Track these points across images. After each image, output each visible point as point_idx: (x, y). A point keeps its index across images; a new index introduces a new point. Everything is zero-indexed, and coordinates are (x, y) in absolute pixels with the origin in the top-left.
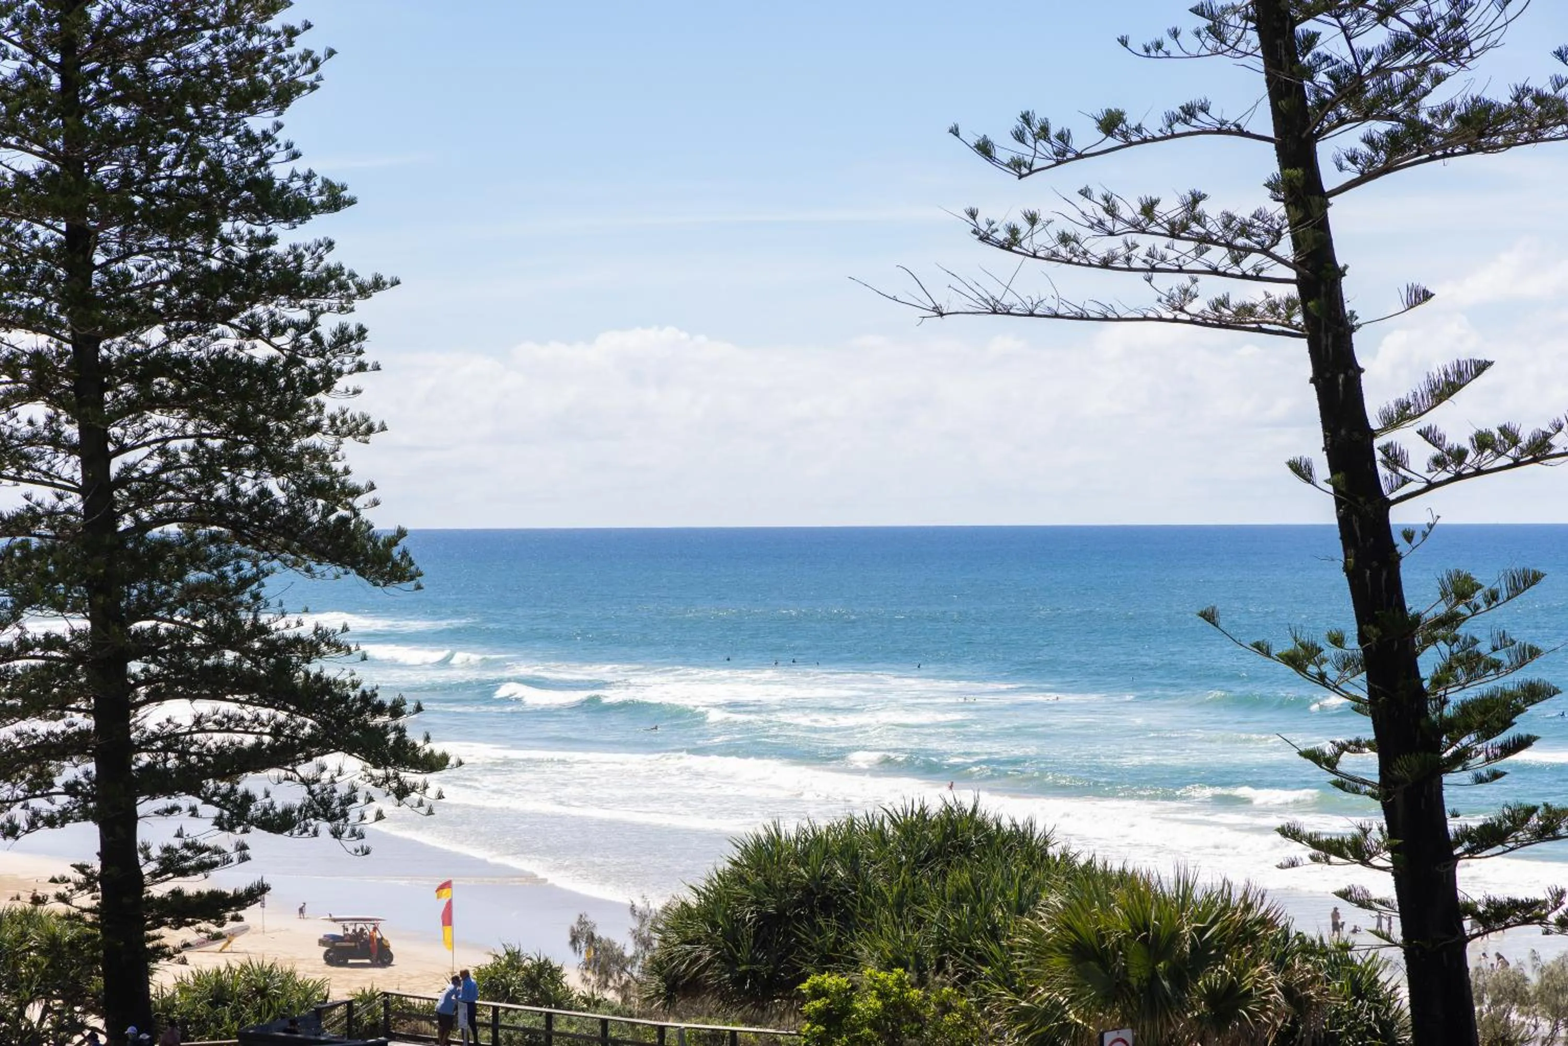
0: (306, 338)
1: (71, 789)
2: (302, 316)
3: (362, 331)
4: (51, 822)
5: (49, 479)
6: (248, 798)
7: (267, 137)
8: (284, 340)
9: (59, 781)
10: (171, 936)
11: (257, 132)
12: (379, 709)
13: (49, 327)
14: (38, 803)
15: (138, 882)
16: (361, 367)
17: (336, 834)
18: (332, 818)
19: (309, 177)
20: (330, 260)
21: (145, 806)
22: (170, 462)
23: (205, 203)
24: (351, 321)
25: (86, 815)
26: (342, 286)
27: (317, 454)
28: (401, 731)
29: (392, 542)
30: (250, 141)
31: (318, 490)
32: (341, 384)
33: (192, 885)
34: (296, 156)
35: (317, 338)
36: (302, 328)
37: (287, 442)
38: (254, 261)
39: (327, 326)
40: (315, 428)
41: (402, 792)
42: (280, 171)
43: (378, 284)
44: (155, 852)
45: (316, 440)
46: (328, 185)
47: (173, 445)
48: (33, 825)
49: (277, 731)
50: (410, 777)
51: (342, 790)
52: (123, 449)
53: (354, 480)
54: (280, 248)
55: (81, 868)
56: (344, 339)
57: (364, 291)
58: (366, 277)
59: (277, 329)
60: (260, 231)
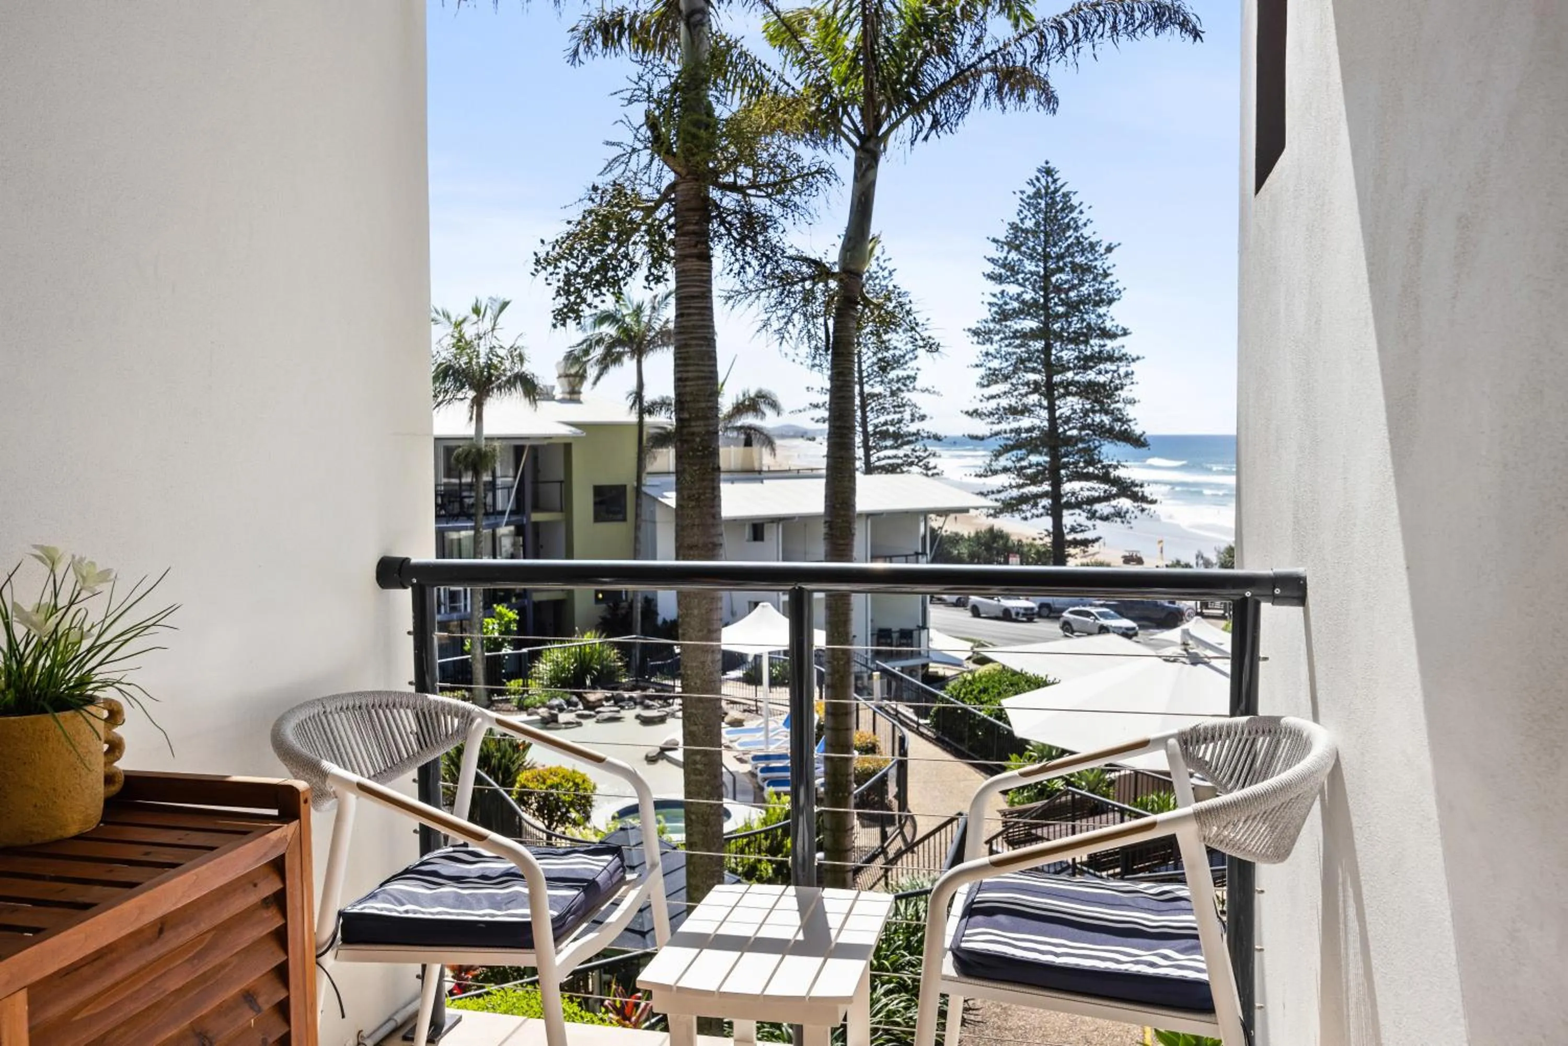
0: (1116, 375)
1: (1044, 507)
2: (1114, 368)
3: (1133, 373)
4: (1037, 516)
5: (1038, 416)
6: (1096, 511)
7: (1105, 315)
8: (1109, 376)
9: (1040, 505)
10: (1072, 551)
11: (1102, 313)
12: (1136, 485)
13: (1039, 372)
14: (1034, 511)
15: (1063, 535)
16: (1132, 383)
17: (1123, 522)
18: (1121, 517)
19: (1117, 326)
20: (1123, 351)
21: (1065, 513)
22: (1074, 412)
23: (1085, 335)
24: (1130, 370)
25: (1048, 514)
26: (1127, 359)
27: (1118, 409)
28: (1143, 492)
29: (1141, 436)
30: (1099, 316)
31: (1119, 420)
32: (1126, 388)
33: (1079, 536)
34: (1113, 320)
35: (1119, 375)
36: (1114, 371)
37: (1109, 406)
38: (1100, 352)
39: (1122, 371)
40: (1118, 401)
41: (1143, 510)
42: (1108, 324)
43: (1138, 358)
44: (1068, 526)
45: (1118, 405)
46: (1123, 329)
47: (1075, 407)
48: (1032, 517)
49: (1105, 491)
50: (1145, 505)
51: (1124, 509)
52: (1060, 408)
53: (1130, 417)
54: (1108, 348)
55: (1047, 530)
56: (1127, 375)
57: (1133, 360)
58: (1134, 356)
59: (1107, 372)
60: (1102, 343)
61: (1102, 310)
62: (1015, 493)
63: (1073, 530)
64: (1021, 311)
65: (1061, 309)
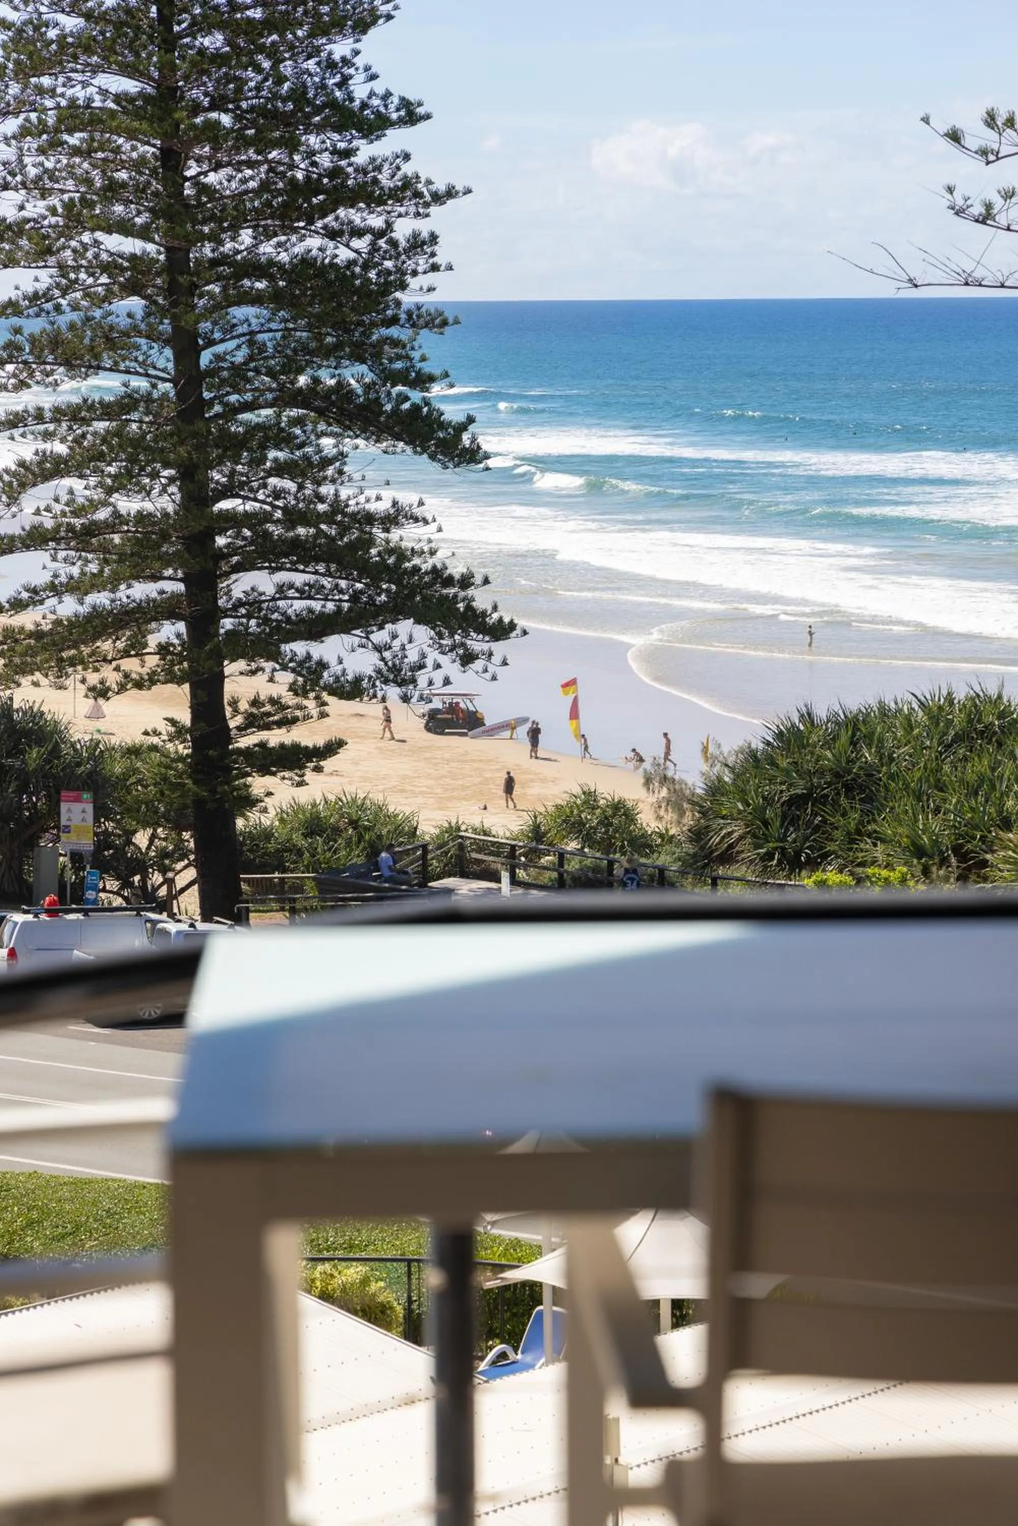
0: (382, 243)
1: (163, 649)
2: (376, 222)
3: (434, 238)
4: (139, 685)
5: (146, 369)
6: (323, 665)
7: (345, 61)
8: (362, 244)
9: (153, 641)
10: (258, 784)
11: (337, 57)
12: (449, 581)
13: (144, 233)
14: (131, 665)
15: (224, 735)
16: (435, 268)
17: (406, 699)
18: (401, 683)
19: (387, 95)
20: (408, 169)
21: (231, 668)
22: (257, 350)
23: (287, 120)
24: (424, 227)
25: (172, 678)
26: (418, 195)
27: (396, 343)
28: (469, 600)
29: (462, 428)
30: (331, 65)
31: (400, 378)
32: (414, 283)
33: (275, 737)
34: (373, 77)
35: (394, 243)
36: (379, 234)
37: (367, 334)
38: (335, 172)
39: (403, 229)
40: (394, 321)
41: (468, 659)
42: (360, 90)
43: (451, 193)
44: (243, 706)
45: (394, 332)
46: (405, 104)
47: (260, 337)
48: (122, 688)
49: (355, 598)
50: (477, 643)
51: (413, 656)
52: (211, 343)
54: (360, 159)
55: (172, 722)
56: (417, 244)
57: (438, 198)
58: (440, 186)
59: (358, 233)
60: (342, 145)
61: (340, 48)
62: (68, 607)
63: (254, 722)
64: (85, 45)
65: (214, 41)
